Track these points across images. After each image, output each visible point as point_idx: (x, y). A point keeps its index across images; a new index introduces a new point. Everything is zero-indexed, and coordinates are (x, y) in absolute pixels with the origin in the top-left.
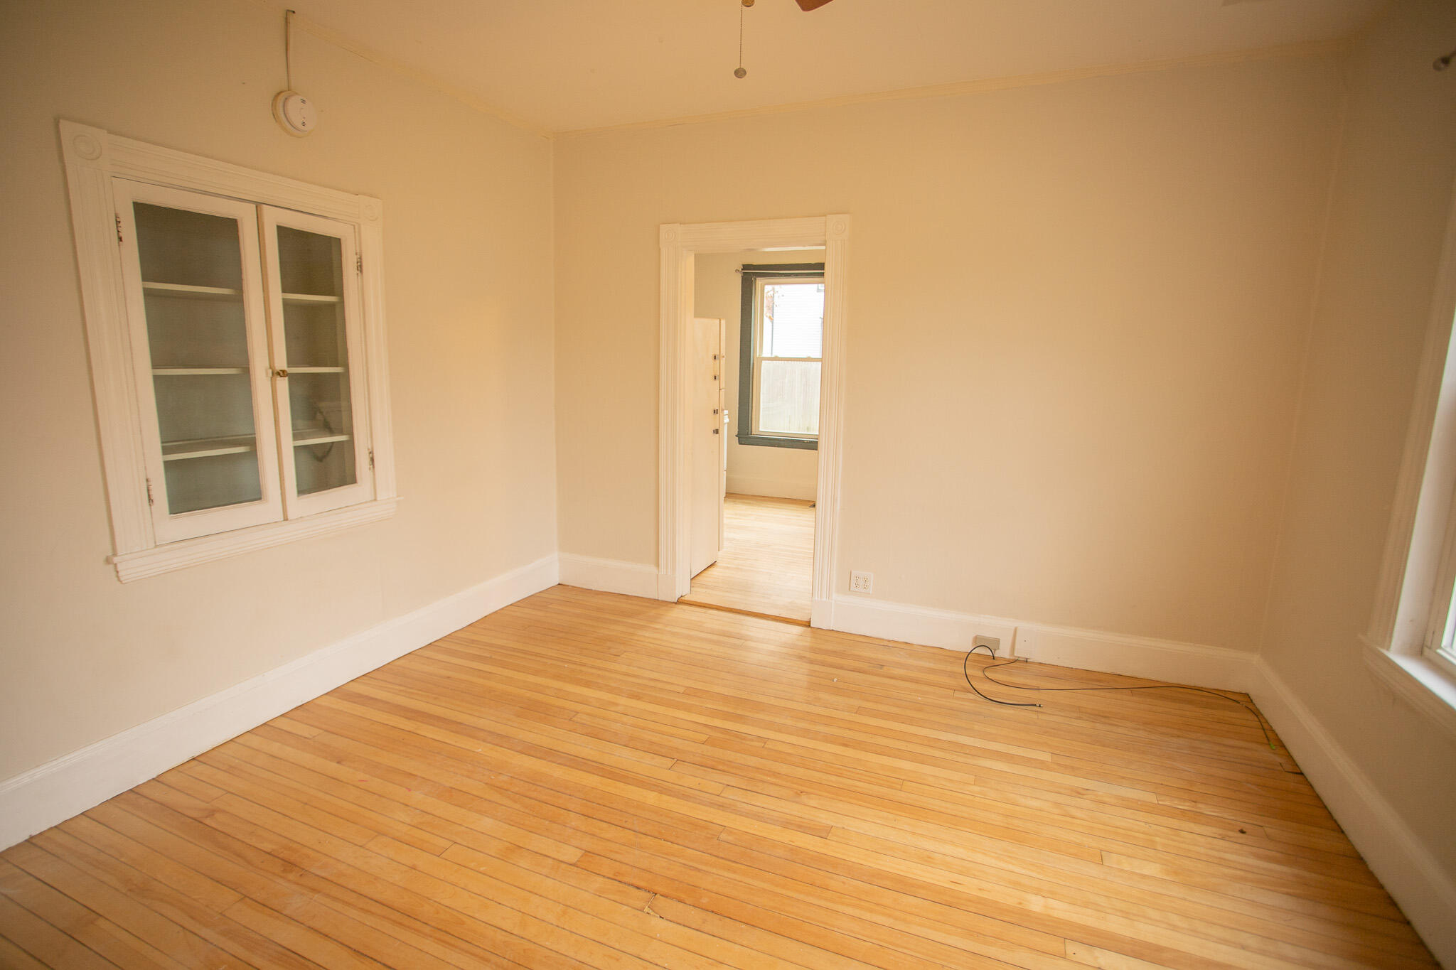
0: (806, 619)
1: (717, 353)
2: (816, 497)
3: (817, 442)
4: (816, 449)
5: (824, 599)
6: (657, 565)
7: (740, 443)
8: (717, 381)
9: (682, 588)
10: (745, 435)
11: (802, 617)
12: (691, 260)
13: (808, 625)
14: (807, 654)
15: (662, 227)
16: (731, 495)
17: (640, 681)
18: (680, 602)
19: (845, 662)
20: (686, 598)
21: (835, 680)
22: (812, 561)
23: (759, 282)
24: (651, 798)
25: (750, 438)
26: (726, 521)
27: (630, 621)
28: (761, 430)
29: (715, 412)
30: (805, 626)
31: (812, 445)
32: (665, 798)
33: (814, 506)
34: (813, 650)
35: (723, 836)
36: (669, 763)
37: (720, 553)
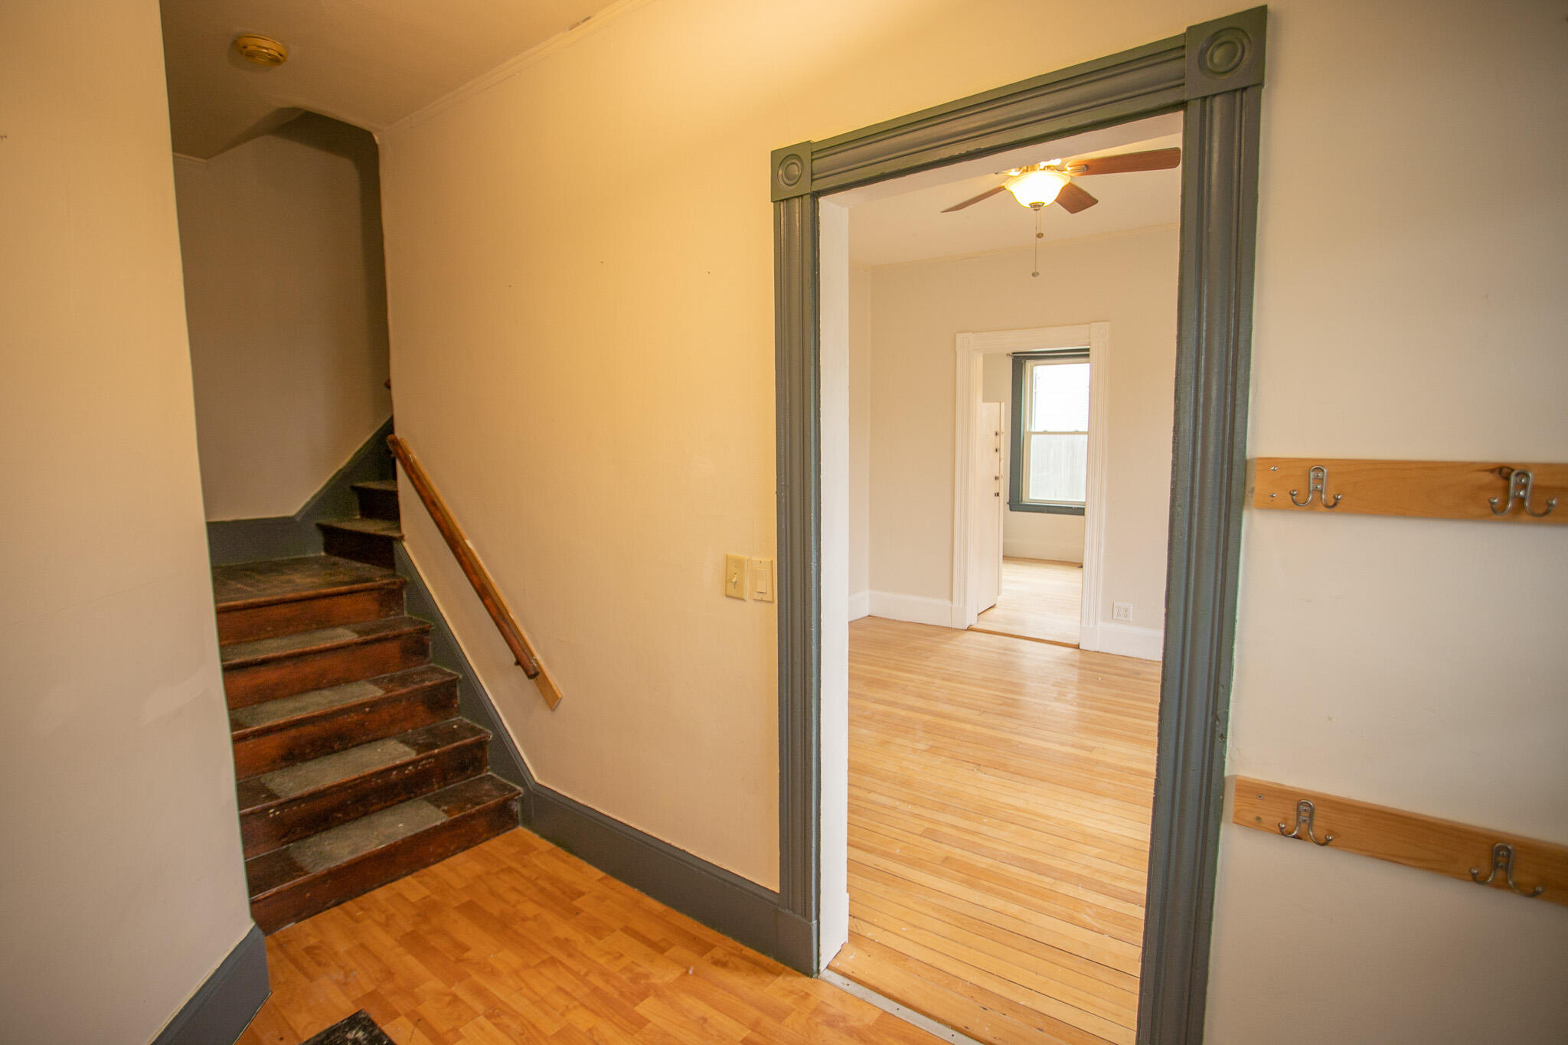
0: (1076, 643)
1: (998, 430)
2: (1083, 560)
3: (1084, 509)
4: (1083, 514)
5: (1091, 626)
6: (951, 599)
7: (1011, 510)
8: (998, 454)
9: (971, 620)
10: (1016, 502)
11: (1075, 643)
12: (980, 360)
13: (1077, 647)
14: (1077, 664)
15: (959, 336)
16: (1007, 558)
17: (949, 672)
18: (970, 629)
19: (1108, 670)
20: (974, 627)
21: (1100, 679)
22: (1080, 607)
23: (1029, 364)
24: (969, 727)
25: (1021, 505)
26: (1004, 577)
27: (932, 639)
28: (1031, 497)
29: (997, 478)
30: (1075, 648)
31: (1079, 511)
32: (977, 728)
33: (1082, 567)
34: (1080, 662)
35: (1020, 746)
36: (978, 712)
37: (1000, 598)
